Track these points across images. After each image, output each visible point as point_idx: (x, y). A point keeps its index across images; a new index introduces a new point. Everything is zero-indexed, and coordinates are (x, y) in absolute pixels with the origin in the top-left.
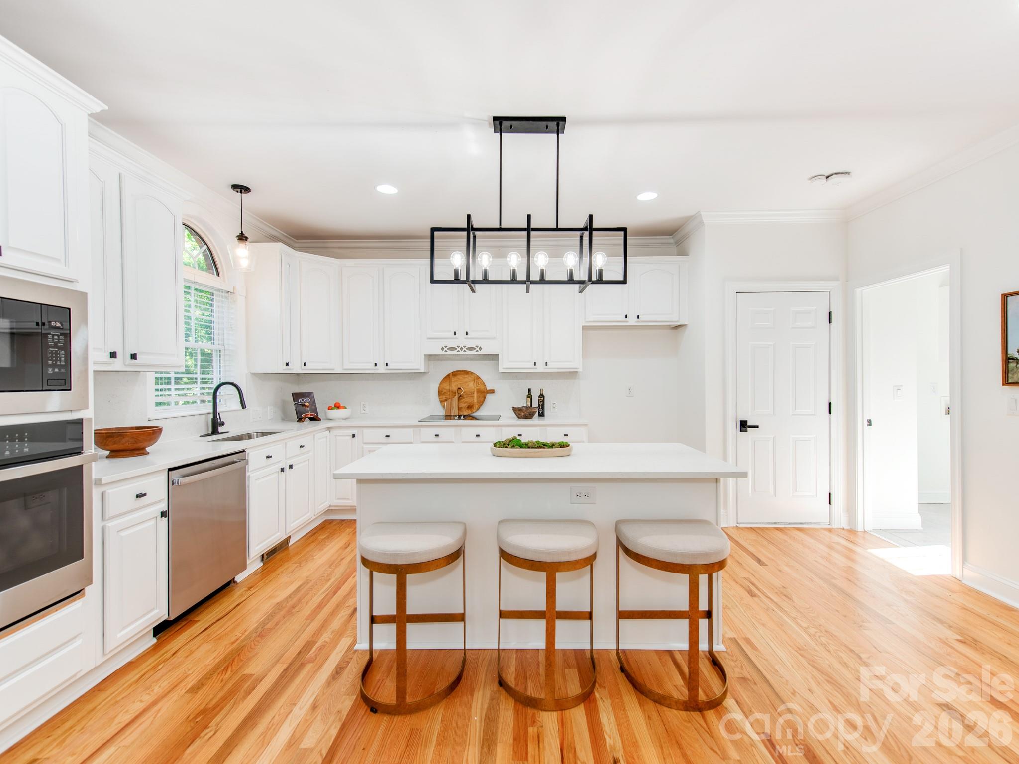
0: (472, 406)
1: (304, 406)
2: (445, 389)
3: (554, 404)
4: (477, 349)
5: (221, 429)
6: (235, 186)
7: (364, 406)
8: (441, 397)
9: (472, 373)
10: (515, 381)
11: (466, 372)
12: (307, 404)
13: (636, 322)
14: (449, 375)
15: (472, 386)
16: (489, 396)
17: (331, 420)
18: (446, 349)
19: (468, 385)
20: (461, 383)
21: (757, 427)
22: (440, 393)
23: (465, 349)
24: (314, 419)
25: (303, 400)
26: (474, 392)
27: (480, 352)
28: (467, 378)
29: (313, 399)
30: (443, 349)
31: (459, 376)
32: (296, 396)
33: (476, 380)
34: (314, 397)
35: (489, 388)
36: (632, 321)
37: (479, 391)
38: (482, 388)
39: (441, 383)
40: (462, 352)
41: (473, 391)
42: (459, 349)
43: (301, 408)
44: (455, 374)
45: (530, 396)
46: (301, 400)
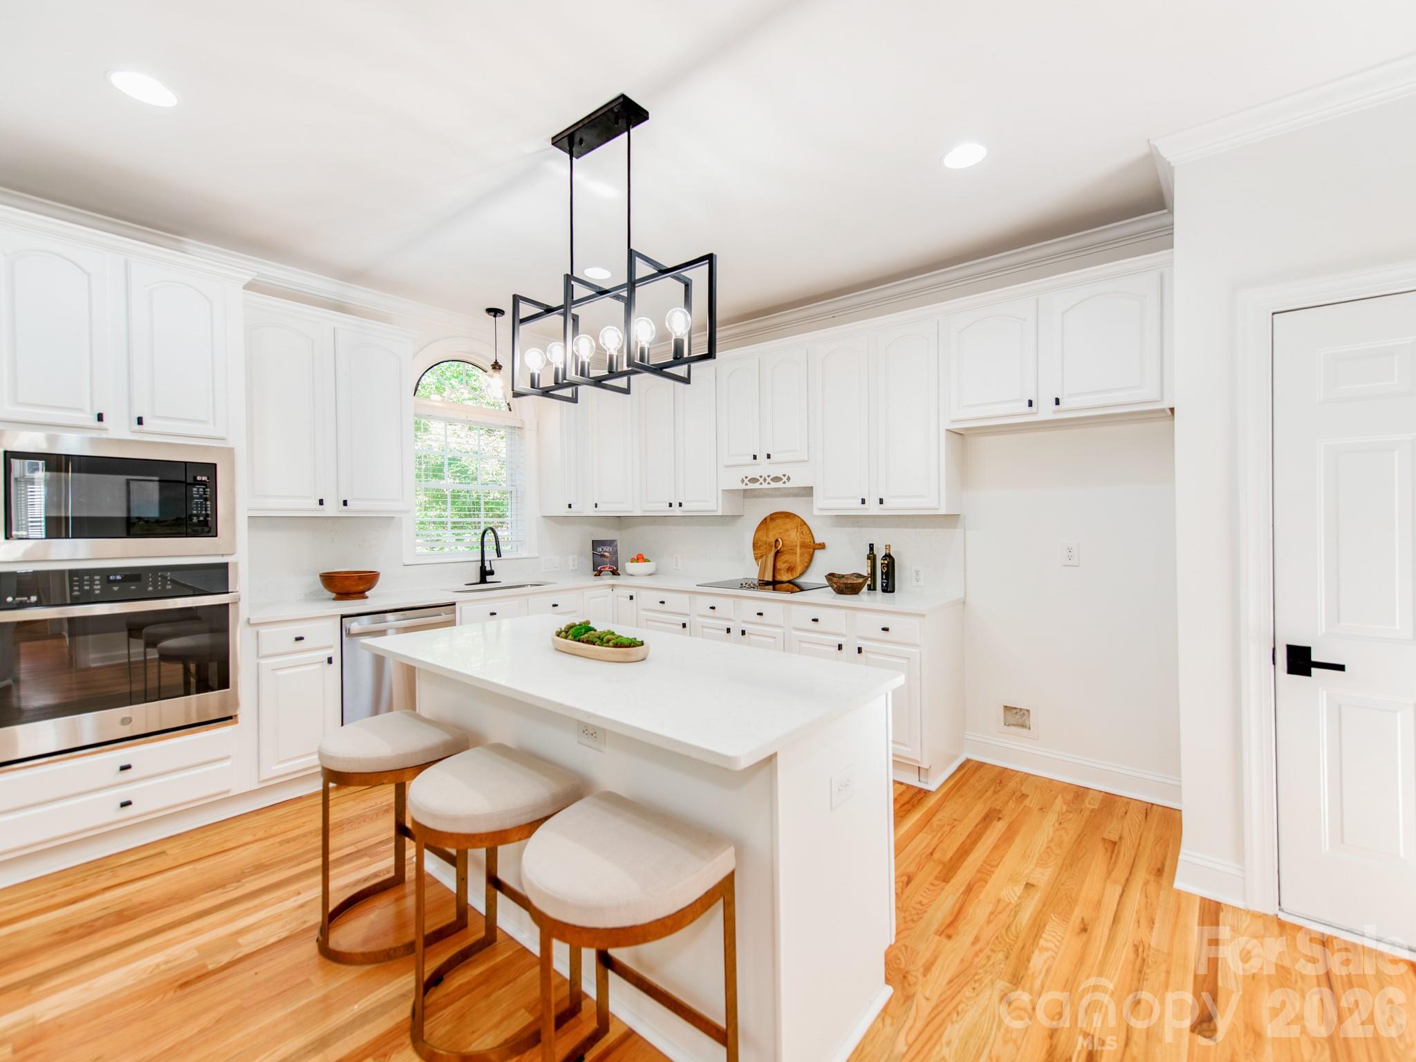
0: (794, 567)
1: (603, 556)
2: (761, 541)
3: (917, 572)
4: (785, 479)
5: (489, 578)
6: (489, 310)
7: (677, 558)
8: (756, 552)
9: (795, 516)
10: (857, 529)
11: (787, 515)
12: (607, 554)
13: (1055, 412)
14: (765, 519)
15: (794, 537)
16: (818, 553)
17: (632, 575)
18: (746, 481)
19: (789, 535)
20: (780, 531)
21: (1341, 668)
22: (756, 546)
23: (769, 480)
24: (615, 573)
25: (602, 549)
26: (796, 546)
27: (788, 485)
28: (789, 524)
29: (615, 548)
30: (743, 481)
31: (778, 521)
32: (596, 544)
33: (799, 528)
34: (616, 546)
35: (818, 541)
36: (1046, 411)
37: (803, 545)
38: (808, 540)
39: (757, 531)
40: (765, 486)
41: (795, 544)
42: (761, 480)
43: (599, 559)
44: (773, 517)
45: (872, 557)
46: (600, 550)
